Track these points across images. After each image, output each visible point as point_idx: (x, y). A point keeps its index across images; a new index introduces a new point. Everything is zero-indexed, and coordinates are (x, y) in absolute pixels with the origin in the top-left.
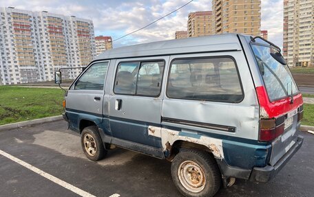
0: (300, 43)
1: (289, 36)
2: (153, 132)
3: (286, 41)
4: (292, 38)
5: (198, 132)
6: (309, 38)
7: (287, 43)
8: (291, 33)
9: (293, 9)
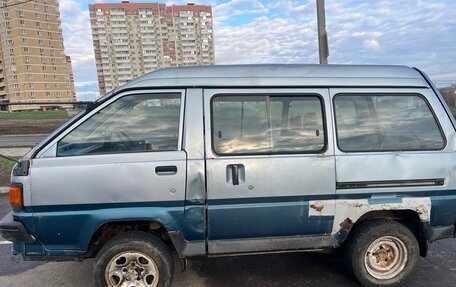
0: (120, 79)
1: (104, 67)
2: (319, 209)
3: (101, 74)
4: (108, 70)
5: (398, 193)
6: (130, 72)
7: (103, 76)
8: (107, 64)
9: (104, 32)
